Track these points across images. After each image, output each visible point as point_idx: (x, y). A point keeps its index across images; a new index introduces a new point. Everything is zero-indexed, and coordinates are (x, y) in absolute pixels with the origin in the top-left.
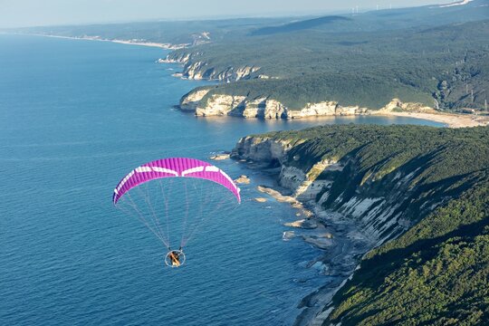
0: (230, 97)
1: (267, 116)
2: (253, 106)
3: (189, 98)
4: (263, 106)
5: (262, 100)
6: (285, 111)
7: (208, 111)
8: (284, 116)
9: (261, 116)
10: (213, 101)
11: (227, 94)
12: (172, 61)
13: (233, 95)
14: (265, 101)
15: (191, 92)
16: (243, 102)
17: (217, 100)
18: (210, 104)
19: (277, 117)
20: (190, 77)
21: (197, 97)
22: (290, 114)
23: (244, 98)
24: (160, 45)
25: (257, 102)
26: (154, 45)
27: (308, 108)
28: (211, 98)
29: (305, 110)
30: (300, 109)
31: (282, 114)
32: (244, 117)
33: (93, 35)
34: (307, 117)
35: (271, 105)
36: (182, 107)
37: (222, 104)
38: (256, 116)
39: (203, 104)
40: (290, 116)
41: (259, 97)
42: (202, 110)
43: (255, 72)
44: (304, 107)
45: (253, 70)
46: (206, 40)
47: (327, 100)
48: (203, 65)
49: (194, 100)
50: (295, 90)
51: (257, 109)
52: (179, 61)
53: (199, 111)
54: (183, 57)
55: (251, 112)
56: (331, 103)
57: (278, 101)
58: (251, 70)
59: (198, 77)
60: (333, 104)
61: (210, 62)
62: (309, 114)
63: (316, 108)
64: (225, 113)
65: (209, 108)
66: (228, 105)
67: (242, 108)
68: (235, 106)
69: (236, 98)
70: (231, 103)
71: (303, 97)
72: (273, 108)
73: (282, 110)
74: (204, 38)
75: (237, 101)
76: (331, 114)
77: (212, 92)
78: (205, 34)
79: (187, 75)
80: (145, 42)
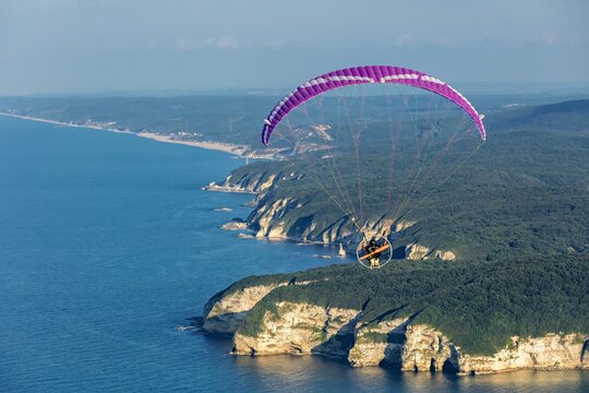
0: (321, 310)
1: (407, 366)
2: (375, 338)
3: (225, 304)
4: (398, 338)
5: (397, 323)
6: (455, 355)
7: (262, 345)
8: (451, 368)
9: (392, 364)
10: (276, 318)
11: (314, 301)
12: (237, 188)
13: (327, 306)
14: (404, 328)
15: (230, 290)
16: (353, 323)
17: (289, 316)
18: (271, 326)
19: (433, 369)
20: (260, 234)
21: (243, 302)
22: (466, 363)
23: (354, 313)
24: (227, 148)
25: (385, 328)
26: (217, 146)
27: (512, 348)
28: (274, 310)
29: (504, 353)
30: (491, 352)
31: (447, 363)
32: (350, 365)
33: (104, 119)
34: (509, 372)
35: (418, 336)
36: (208, 326)
37: (299, 326)
38: (383, 364)
39: (251, 323)
40: (467, 368)
41: (391, 314)
42: (249, 340)
43: (403, 232)
44: (502, 346)
45: (399, 227)
46: (323, 142)
47: (563, 329)
48: (291, 206)
49: (237, 310)
50: (481, 300)
51: (383, 346)
52: (251, 188)
53: (243, 343)
54: (261, 181)
55: (368, 354)
56: (571, 337)
57: (437, 326)
58: (393, 228)
59: (276, 234)
60: (577, 341)
61: (308, 199)
62: (515, 364)
63: (535, 350)
64: (307, 349)
65: (266, 336)
66: (315, 329)
67: (347, 339)
68: (331, 333)
69: (334, 312)
70: (321, 324)
71: (500, 320)
72: (423, 345)
73: (447, 352)
74: (318, 139)
75: (337, 320)
76: (571, 365)
77: (277, 295)
78: (322, 129)
79: (256, 227)
80: (200, 139)
